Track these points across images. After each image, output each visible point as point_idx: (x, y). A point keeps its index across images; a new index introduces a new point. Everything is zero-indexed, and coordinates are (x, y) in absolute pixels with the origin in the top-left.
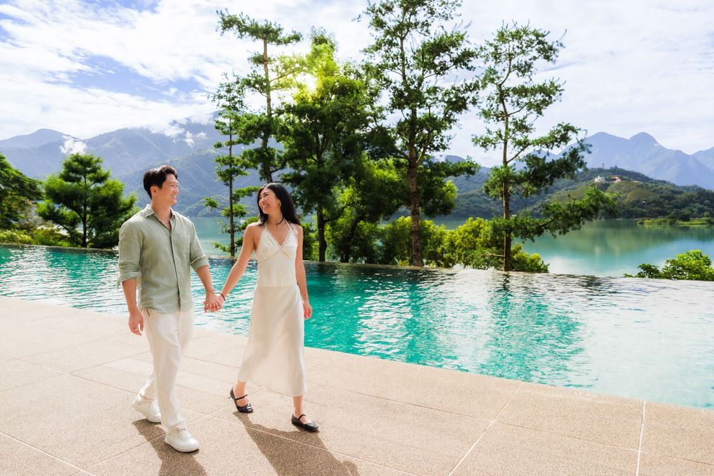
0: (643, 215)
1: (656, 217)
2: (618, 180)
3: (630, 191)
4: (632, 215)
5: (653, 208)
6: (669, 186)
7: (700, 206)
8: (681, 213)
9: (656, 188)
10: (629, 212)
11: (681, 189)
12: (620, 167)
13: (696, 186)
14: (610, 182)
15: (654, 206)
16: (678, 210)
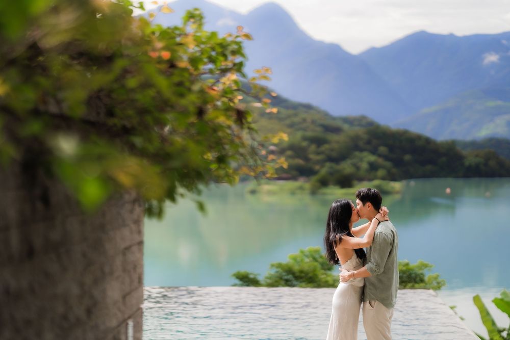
5: (290, 161)
6: (317, 116)
7: (372, 158)
8: (338, 171)
9: (295, 119)
11: (339, 124)
15: (290, 157)
16: (333, 165)
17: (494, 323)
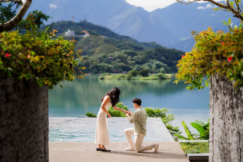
0: (110, 71)
1: (121, 72)
2: (87, 35)
3: (98, 46)
4: (99, 70)
5: (118, 64)
6: (131, 42)
7: (158, 62)
8: (142, 69)
9: (120, 44)
10: (96, 67)
11: (142, 46)
12: (89, 21)
13: (154, 43)
14: (80, 36)
15: (119, 62)
16: (139, 66)
17: (190, 132)
